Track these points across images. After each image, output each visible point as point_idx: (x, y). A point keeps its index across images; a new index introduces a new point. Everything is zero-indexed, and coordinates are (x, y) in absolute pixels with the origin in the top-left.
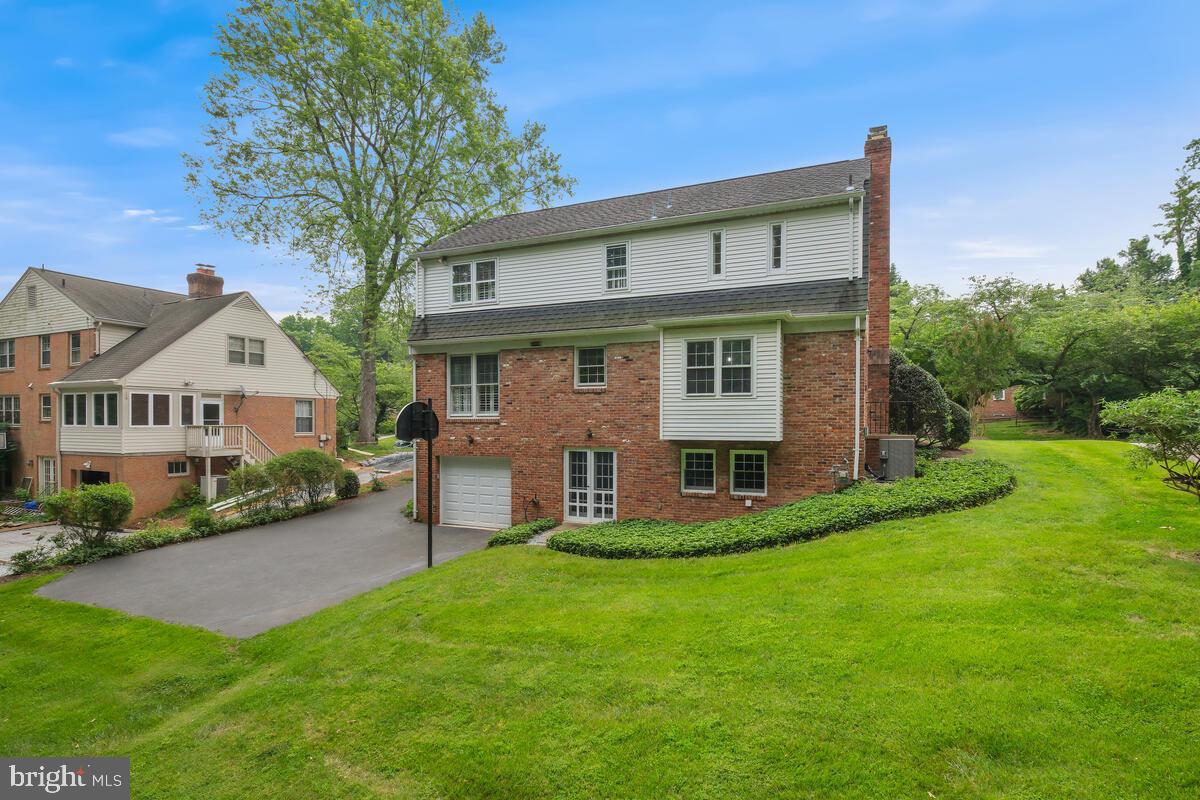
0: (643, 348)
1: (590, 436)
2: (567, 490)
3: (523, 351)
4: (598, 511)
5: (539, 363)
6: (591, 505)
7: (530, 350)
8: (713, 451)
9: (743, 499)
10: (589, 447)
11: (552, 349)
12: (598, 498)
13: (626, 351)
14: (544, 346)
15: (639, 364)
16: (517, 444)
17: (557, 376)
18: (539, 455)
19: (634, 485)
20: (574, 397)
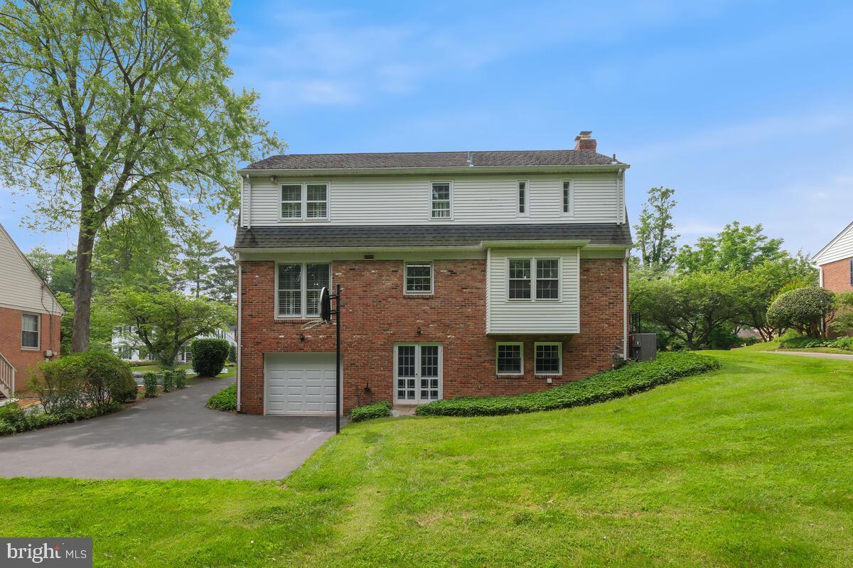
0: (465, 264)
1: (419, 333)
2: (396, 378)
3: (356, 262)
4: (424, 394)
5: (372, 272)
6: (418, 389)
7: (362, 262)
8: (521, 344)
9: (545, 378)
10: (416, 342)
11: (384, 262)
12: (424, 383)
13: (451, 267)
14: (376, 259)
15: (462, 276)
16: (350, 340)
17: (389, 284)
18: (371, 349)
19: (457, 371)
20: (404, 302)
